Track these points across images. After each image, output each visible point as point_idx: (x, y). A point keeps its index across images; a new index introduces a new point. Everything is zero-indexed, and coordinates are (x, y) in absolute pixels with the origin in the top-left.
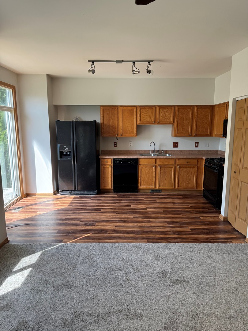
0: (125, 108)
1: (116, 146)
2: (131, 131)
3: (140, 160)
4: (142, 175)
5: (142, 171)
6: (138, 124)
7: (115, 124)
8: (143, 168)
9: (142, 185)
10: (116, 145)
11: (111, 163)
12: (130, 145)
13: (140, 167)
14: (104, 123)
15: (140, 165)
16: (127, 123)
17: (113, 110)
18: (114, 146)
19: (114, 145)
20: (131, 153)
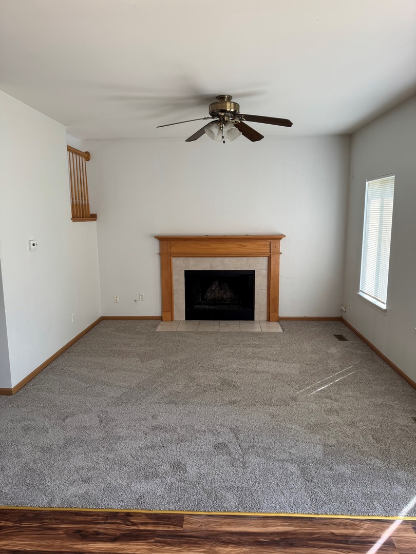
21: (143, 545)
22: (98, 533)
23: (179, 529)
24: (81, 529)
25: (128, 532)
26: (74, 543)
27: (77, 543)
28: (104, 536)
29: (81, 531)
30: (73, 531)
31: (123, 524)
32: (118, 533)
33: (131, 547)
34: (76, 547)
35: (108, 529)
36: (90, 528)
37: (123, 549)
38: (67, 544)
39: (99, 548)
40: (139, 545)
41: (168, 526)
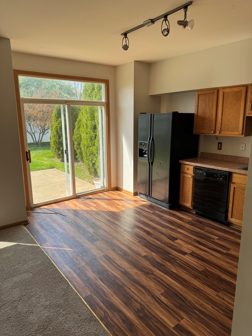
0: (227, 90)
1: (221, 149)
2: (234, 126)
3: (234, 175)
4: (235, 201)
5: (236, 193)
6: (247, 115)
7: (212, 115)
8: (237, 190)
9: (233, 216)
10: (221, 146)
11: (192, 172)
12: (241, 149)
13: (232, 186)
14: (199, 114)
15: (233, 183)
16: (229, 114)
17: (211, 94)
18: (219, 149)
19: (218, 146)
20: (240, 162)
21: (113, 300)
22: (124, 321)
23: (93, 295)
24: (129, 331)
25: (111, 310)
26: (138, 325)
27: (136, 324)
28: (123, 317)
29: (129, 330)
30: (133, 333)
31: (109, 316)
32: (116, 314)
33: (117, 303)
34: (138, 323)
35: (118, 320)
36: (124, 328)
37: (121, 304)
38: (141, 328)
39: (129, 313)
40: (114, 301)
41: (95, 299)
